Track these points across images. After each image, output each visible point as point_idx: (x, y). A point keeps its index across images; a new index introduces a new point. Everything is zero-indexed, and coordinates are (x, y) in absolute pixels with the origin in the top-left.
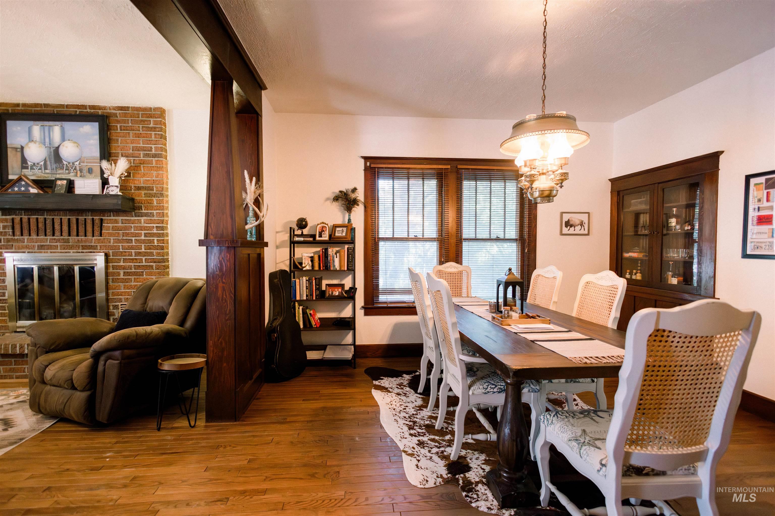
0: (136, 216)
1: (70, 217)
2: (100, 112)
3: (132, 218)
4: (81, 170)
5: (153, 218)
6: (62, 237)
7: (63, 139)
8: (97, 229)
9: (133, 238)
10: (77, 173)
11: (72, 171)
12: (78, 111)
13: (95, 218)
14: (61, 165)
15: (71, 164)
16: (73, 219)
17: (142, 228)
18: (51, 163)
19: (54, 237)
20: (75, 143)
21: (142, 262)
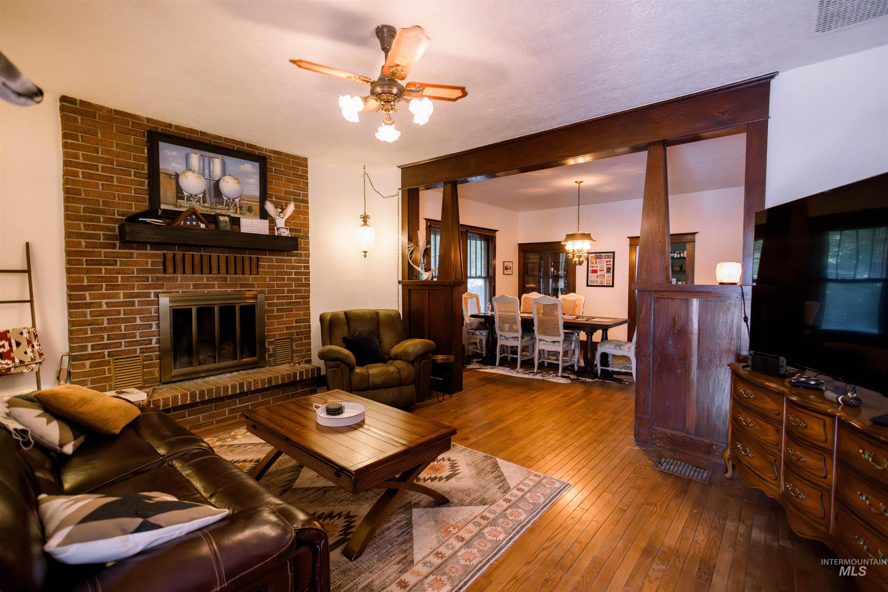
0: (288, 256)
1: (228, 255)
2: (257, 152)
3: (285, 258)
4: (241, 208)
5: (301, 258)
6: (219, 275)
7: (224, 173)
8: (254, 267)
9: (286, 277)
10: (236, 210)
11: (232, 207)
12: (236, 146)
13: (252, 256)
14: (221, 200)
15: (231, 200)
16: (231, 256)
17: (293, 268)
18: (210, 196)
19: (211, 275)
20: (236, 179)
21: (293, 299)
